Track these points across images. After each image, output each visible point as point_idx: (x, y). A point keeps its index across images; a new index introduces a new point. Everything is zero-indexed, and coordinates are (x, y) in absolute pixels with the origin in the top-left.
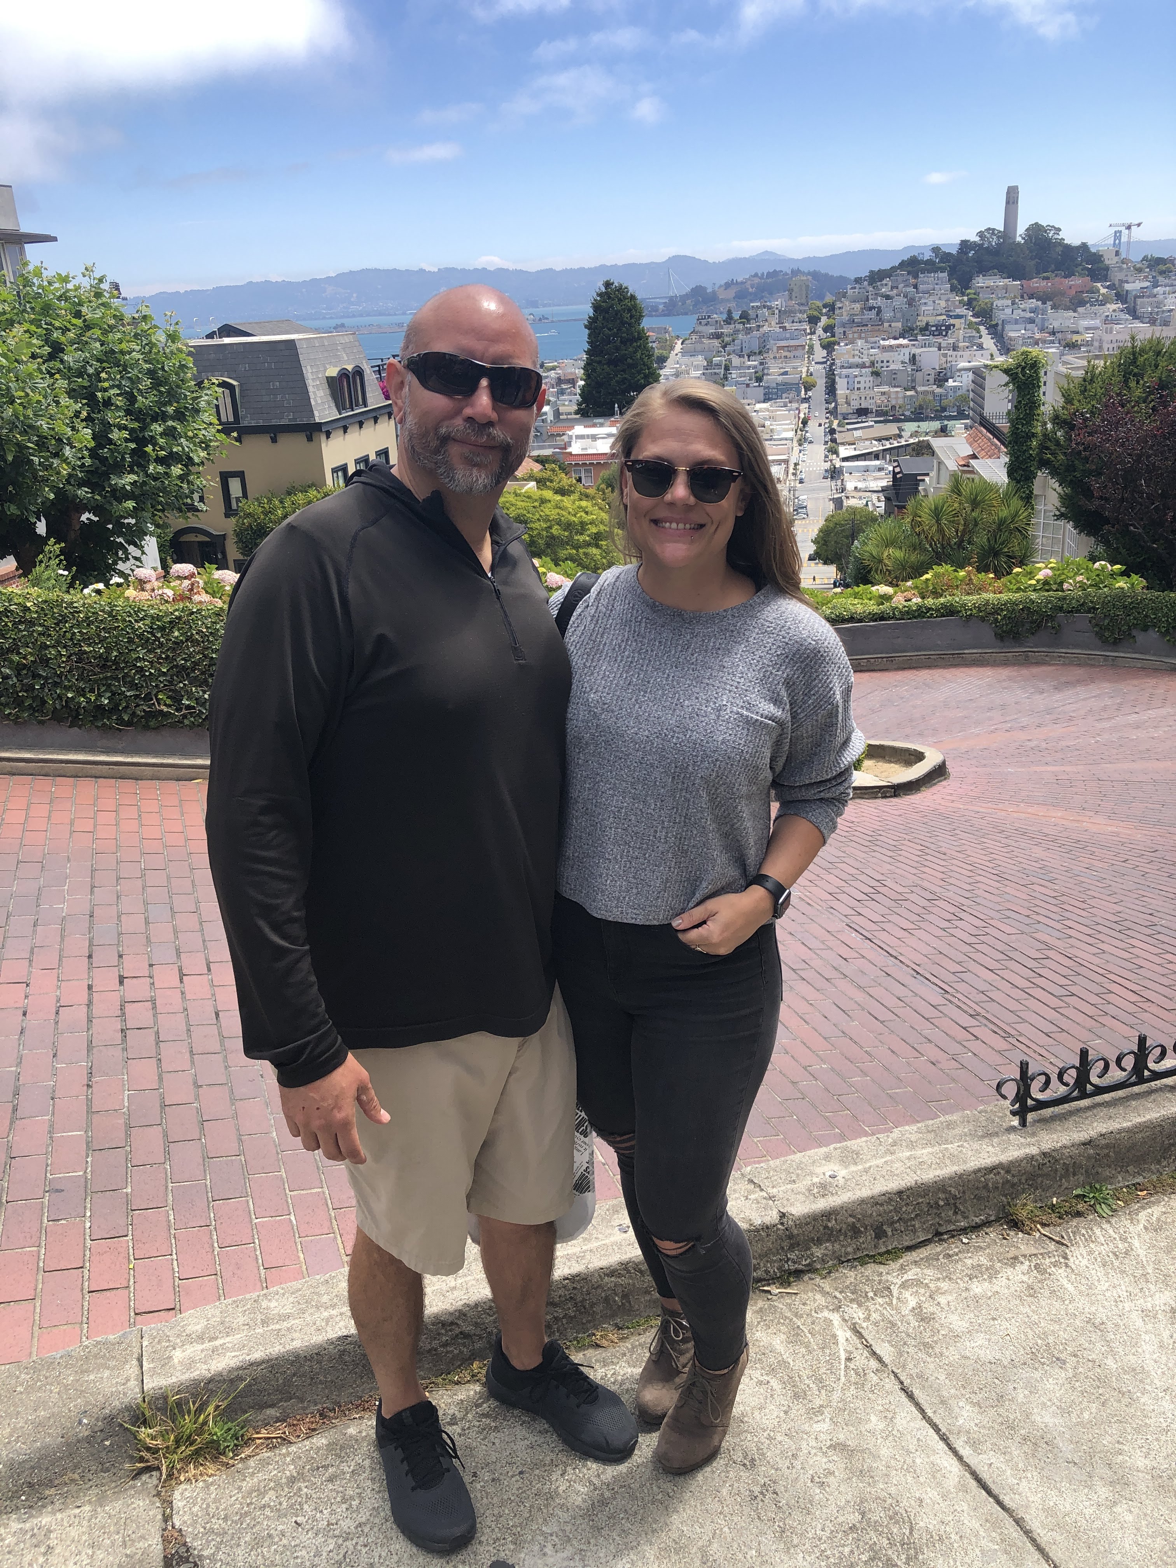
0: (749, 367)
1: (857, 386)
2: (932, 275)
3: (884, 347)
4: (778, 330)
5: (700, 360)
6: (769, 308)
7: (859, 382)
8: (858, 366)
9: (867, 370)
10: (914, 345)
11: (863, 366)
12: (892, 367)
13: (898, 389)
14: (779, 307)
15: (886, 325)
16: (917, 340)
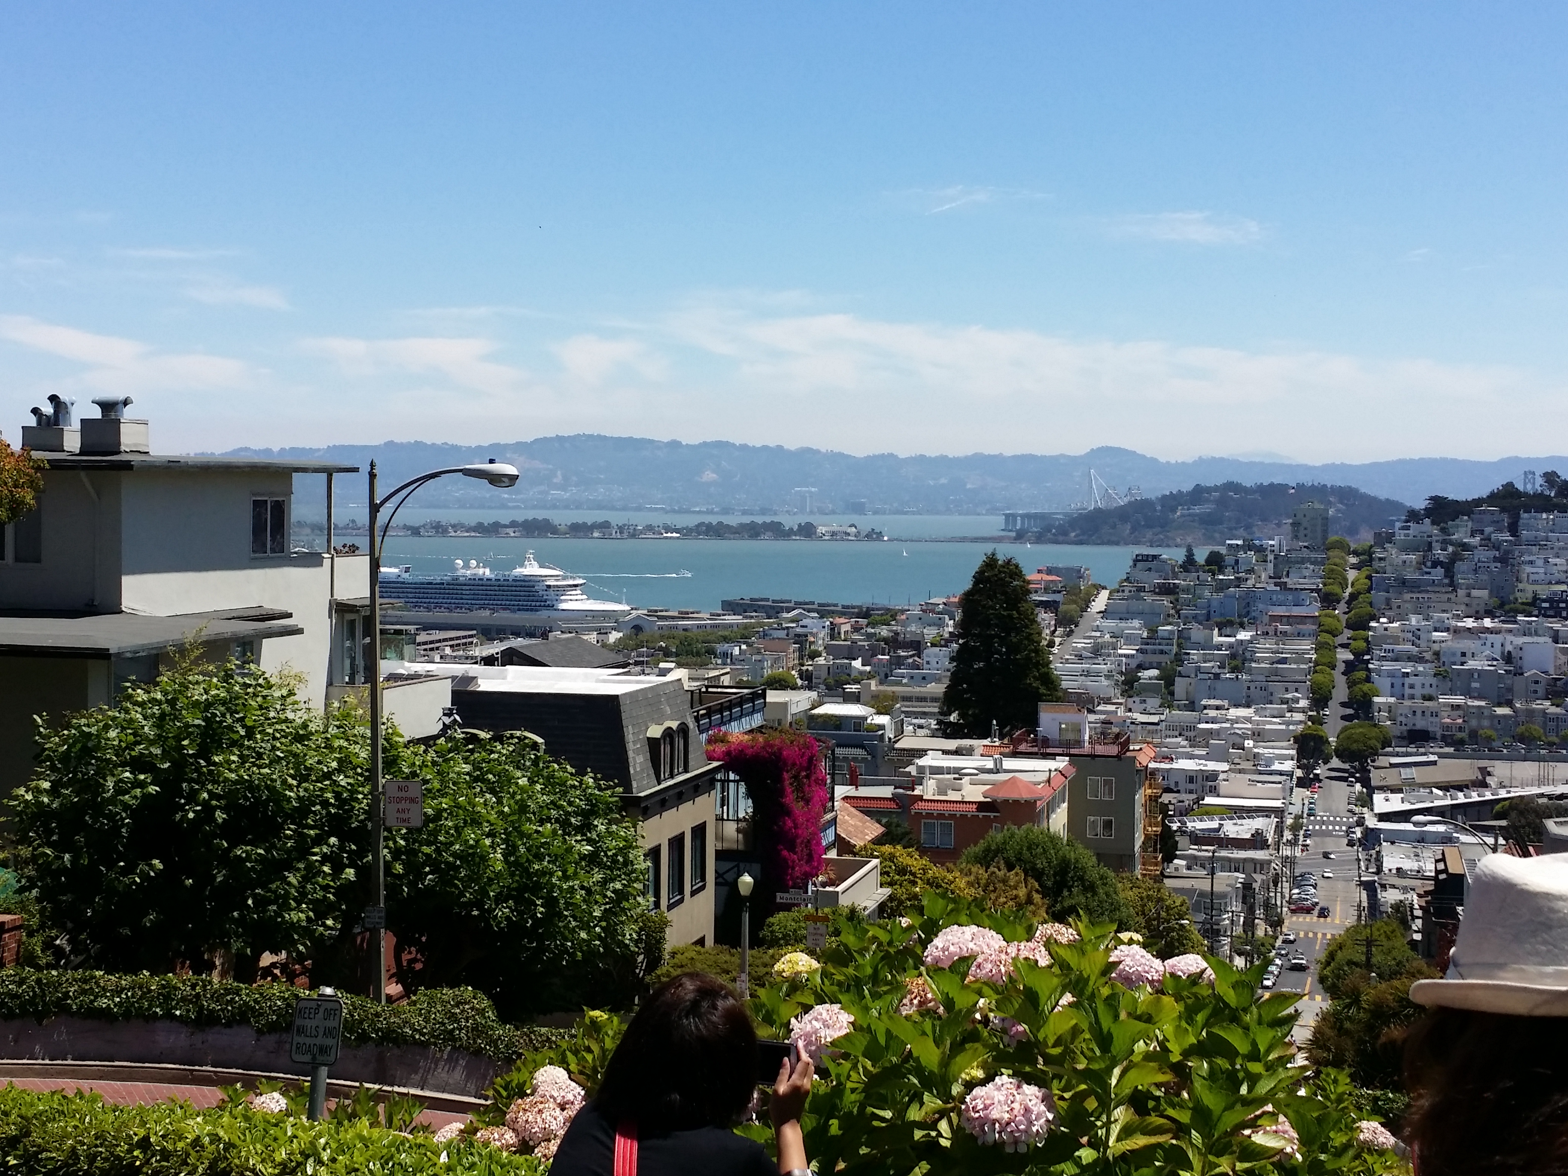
0: (1219, 647)
1: (1408, 691)
2: (1544, 516)
3: (1457, 631)
4: (1272, 587)
5: (1135, 627)
6: (1260, 550)
7: (1412, 687)
8: (1410, 658)
9: (1428, 665)
10: (1510, 631)
11: (1419, 659)
12: (1471, 664)
13: (1483, 703)
14: (1276, 548)
15: (1461, 592)
16: (1515, 622)
